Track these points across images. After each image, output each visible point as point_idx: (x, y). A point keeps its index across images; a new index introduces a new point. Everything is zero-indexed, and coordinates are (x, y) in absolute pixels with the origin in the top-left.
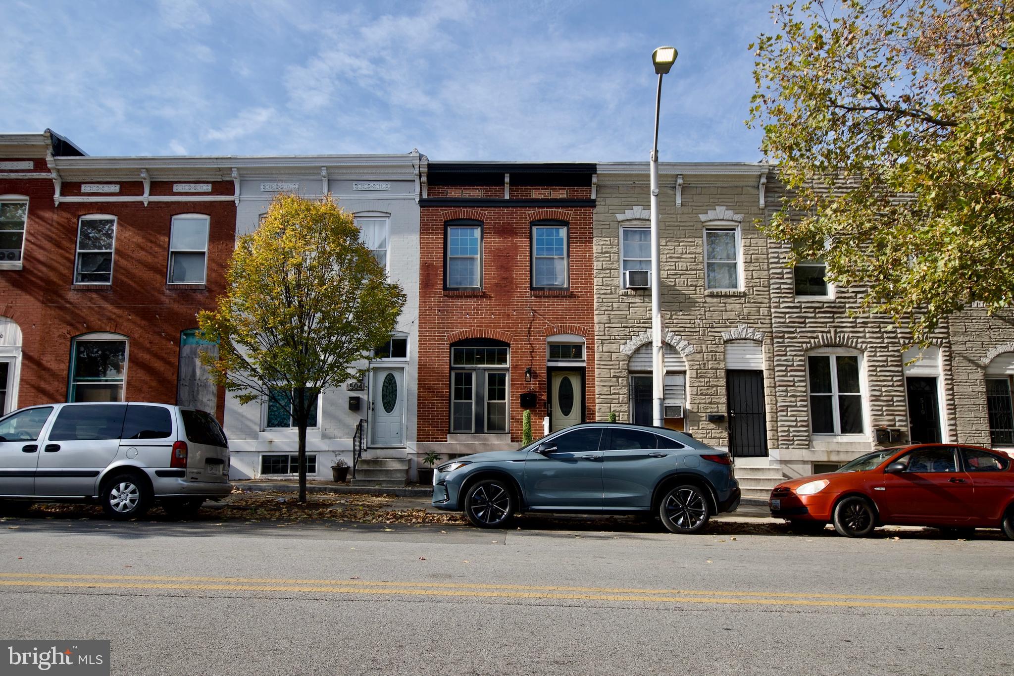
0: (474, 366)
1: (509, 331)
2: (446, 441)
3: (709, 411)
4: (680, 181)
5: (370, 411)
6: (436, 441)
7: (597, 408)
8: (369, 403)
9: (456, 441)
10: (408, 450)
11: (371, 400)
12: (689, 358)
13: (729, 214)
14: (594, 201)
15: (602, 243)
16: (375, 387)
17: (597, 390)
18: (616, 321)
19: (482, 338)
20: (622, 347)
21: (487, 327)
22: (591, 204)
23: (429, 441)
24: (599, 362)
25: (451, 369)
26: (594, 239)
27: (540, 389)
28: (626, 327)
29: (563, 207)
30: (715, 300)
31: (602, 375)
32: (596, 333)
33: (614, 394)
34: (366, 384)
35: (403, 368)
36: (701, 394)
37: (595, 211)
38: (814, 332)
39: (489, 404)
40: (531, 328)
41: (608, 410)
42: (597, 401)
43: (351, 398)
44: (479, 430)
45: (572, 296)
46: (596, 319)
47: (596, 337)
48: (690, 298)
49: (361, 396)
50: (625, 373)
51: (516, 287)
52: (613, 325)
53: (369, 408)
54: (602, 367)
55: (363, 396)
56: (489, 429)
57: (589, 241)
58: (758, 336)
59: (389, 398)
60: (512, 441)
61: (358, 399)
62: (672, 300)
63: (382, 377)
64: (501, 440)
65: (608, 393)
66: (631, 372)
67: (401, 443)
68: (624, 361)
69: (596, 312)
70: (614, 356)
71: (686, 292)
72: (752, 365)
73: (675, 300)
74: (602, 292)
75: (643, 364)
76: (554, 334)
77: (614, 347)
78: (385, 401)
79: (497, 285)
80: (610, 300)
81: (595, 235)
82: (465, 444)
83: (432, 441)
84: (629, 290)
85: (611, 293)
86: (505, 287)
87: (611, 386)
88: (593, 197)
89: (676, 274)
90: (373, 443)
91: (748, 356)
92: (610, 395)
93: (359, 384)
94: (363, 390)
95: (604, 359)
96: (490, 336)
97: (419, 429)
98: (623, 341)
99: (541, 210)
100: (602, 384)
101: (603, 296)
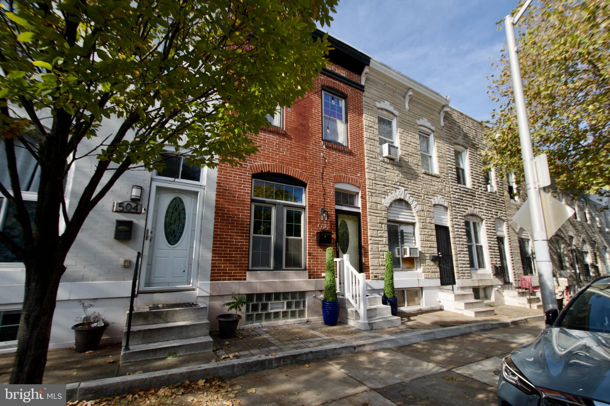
0: (274, 200)
1: (306, 172)
2: (245, 279)
3: (430, 252)
4: (410, 93)
5: (147, 243)
6: (234, 279)
7: (370, 247)
8: (146, 231)
9: (256, 279)
10: (197, 292)
11: (149, 227)
12: (418, 213)
13: (429, 125)
14: (363, 87)
15: (369, 119)
16: (156, 211)
17: (369, 233)
18: (379, 179)
19: (283, 174)
20: (383, 200)
21: (287, 164)
22: (362, 89)
23: (225, 280)
24: (370, 210)
25: (252, 201)
26: (364, 115)
27: (331, 228)
28: (385, 185)
29: (344, 83)
30: (427, 177)
31: (372, 221)
32: (367, 187)
33: (380, 237)
34: (145, 206)
35: (196, 193)
36: (426, 241)
37: (364, 94)
38: (466, 206)
39: (287, 240)
40: (323, 173)
41: (377, 250)
42: (369, 242)
43: (119, 223)
44: (278, 267)
45: (350, 153)
46: (367, 176)
47: (367, 190)
48: (416, 173)
49: (135, 221)
50: (385, 221)
51: (312, 135)
52: (378, 182)
53: (146, 237)
54: (372, 214)
55: (138, 220)
56: (287, 265)
57: (361, 114)
58: (446, 204)
59: (174, 227)
60: (310, 278)
61: (130, 224)
62: (408, 172)
63: (167, 200)
64: (300, 277)
65: (376, 236)
66: (389, 221)
67: (189, 283)
68: (384, 211)
69: (366, 170)
70: (379, 206)
71: (414, 168)
72: (444, 222)
73: (409, 172)
74: (371, 156)
75: (394, 215)
76: (340, 182)
77: (378, 200)
78: (169, 230)
79: (296, 129)
80: (375, 163)
81: (364, 112)
82: (265, 283)
83: (229, 280)
84: (386, 159)
85: (375, 158)
86: (303, 132)
87: (378, 230)
88: (363, 83)
89: (408, 154)
90: (148, 284)
91: (442, 217)
92: (378, 237)
93: (134, 205)
94: (140, 213)
95: (373, 208)
96: (291, 174)
97: (213, 266)
98: (383, 196)
99: (329, 79)
100: (373, 228)
101: (371, 159)
